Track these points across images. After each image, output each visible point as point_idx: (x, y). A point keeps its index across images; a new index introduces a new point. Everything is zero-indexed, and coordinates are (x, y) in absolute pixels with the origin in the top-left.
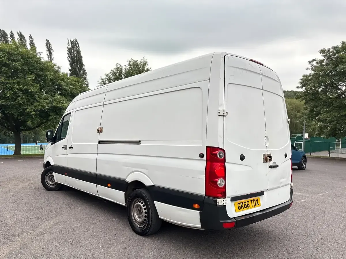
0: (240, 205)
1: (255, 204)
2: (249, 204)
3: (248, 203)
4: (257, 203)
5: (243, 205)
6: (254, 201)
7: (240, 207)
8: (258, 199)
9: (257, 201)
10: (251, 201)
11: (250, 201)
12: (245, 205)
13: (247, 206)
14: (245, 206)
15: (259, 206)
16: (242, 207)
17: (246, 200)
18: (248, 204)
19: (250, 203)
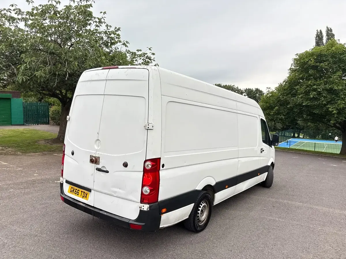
0: (72, 189)
1: (84, 196)
2: (78, 193)
3: (78, 191)
4: (86, 196)
5: (74, 191)
6: (84, 193)
7: (72, 190)
9: (86, 195)
10: (82, 192)
11: (80, 191)
12: (75, 191)
13: (77, 193)
15: (87, 200)
17: (78, 189)
19: (80, 192)
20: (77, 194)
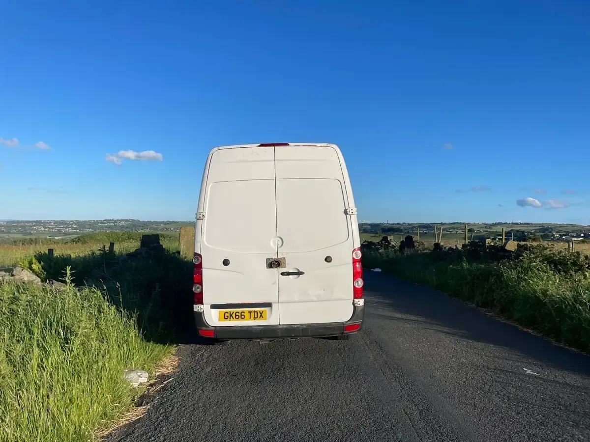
1: (256, 317)
3: (243, 314)
4: (261, 316)
5: (234, 315)
6: (256, 313)
7: (228, 316)
8: (262, 312)
9: (261, 314)
10: (250, 312)
11: (246, 312)
12: (236, 315)
14: (237, 317)
15: (264, 321)
16: (231, 317)
17: (240, 310)
18: (241, 315)
20: (241, 318)
